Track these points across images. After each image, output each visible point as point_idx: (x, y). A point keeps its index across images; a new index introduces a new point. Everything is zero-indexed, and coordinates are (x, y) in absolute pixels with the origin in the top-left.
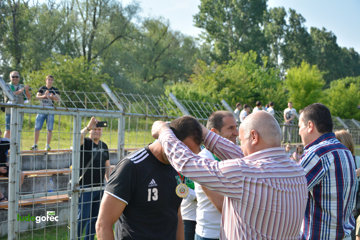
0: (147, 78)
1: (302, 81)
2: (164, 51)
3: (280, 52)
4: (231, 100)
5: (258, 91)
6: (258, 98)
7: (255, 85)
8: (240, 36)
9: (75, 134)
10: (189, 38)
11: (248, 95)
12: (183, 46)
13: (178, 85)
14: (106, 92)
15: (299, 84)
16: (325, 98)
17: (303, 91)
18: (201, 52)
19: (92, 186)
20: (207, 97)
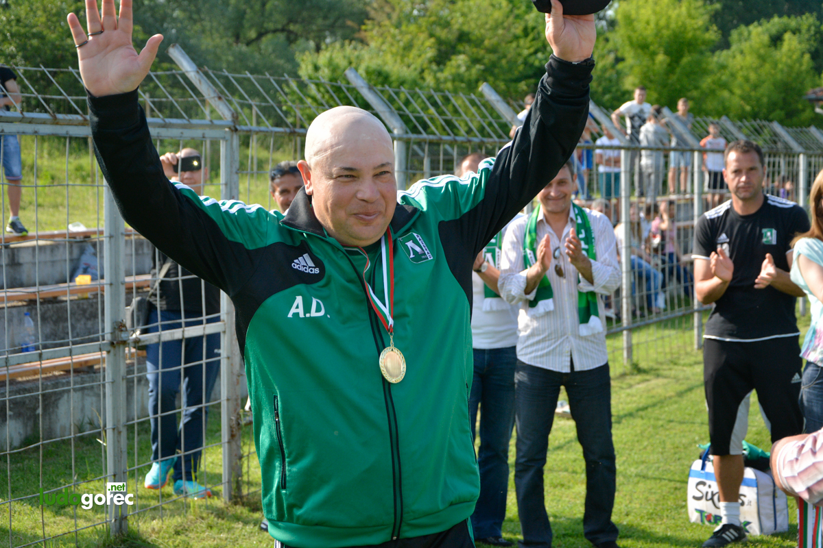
0: (242, 35)
1: (658, 32)
11: (516, 74)
13: (332, 51)
14: (184, 70)
15: (650, 39)
16: (719, 75)
17: (661, 58)
19: (160, 329)
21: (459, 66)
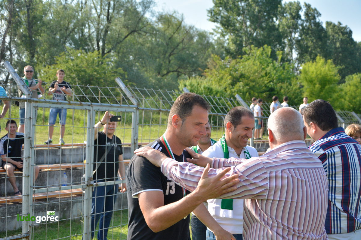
0: (161, 73)
1: (317, 76)
2: (178, 45)
3: (294, 46)
4: (246, 95)
5: (273, 86)
6: (272, 93)
7: (270, 79)
8: (255, 30)
9: (89, 128)
10: (203, 32)
11: (262, 90)
12: (197, 41)
13: (192, 80)
14: (120, 86)
15: (314, 79)
16: (340, 93)
17: (317, 86)
18: (216, 47)
19: (106, 180)
20: (222, 92)
21: (240, 86)
